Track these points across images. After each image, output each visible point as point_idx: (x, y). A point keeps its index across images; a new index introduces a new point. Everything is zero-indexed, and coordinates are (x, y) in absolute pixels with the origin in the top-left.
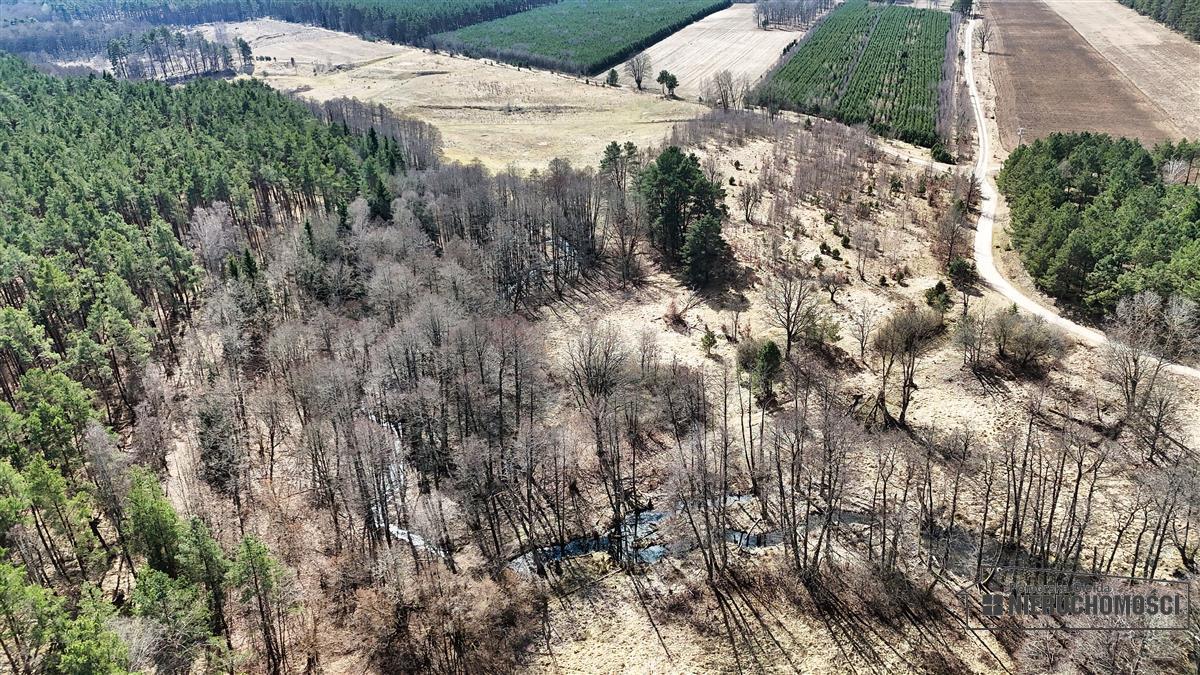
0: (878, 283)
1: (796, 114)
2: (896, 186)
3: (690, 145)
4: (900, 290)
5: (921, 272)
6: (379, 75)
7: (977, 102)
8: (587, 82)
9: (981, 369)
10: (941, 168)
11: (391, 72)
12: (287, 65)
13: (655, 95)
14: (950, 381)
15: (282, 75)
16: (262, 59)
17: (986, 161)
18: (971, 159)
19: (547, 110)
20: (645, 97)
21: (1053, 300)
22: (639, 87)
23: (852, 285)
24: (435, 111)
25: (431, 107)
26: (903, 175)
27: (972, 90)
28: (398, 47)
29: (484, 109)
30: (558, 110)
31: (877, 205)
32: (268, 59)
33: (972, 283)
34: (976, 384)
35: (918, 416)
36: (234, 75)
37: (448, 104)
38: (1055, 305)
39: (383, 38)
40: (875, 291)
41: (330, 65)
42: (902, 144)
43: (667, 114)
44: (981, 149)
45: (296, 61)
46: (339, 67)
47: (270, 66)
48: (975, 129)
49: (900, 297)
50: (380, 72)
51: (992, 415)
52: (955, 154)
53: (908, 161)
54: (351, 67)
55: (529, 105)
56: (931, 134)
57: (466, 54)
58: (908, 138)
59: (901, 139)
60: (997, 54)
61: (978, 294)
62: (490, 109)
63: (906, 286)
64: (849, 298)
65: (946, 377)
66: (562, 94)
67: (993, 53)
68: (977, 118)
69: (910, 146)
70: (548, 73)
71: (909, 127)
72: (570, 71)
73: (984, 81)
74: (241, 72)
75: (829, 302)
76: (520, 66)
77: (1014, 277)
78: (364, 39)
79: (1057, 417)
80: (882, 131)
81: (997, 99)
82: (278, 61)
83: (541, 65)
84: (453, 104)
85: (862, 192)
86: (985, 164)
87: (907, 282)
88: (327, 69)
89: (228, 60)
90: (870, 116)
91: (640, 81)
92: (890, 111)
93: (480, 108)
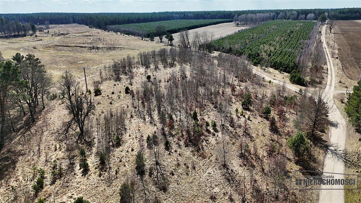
2: (247, 104)
7: (327, 51)
8: (142, 39)
10: (294, 88)
15: (42, 37)
17: (333, 84)
18: (320, 83)
19: (110, 49)
22: (161, 42)
24: (60, 47)
26: (260, 92)
27: (325, 45)
29: (83, 47)
32: (42, 31)
37: (68, 45)
41: (60, 33)
42: (271, 70)
44: (329, 76)
46: (62, 34)
48: (325, 63)
52: (308, 79)
53: (270, 82)
54: (67, 34)
55: (104, 46)
56: (292, 64)
58: (276, 66)
59: (271, 67)
60: (338, 34)
62: (85, 47)
68: (327, 58)
69: (277, 72)
70: (134, 36)
71: (278, 60)
73: (332, 43)
76: (127, 34)
80: (260, 62)
81: (339, 49)
86: (333, 88)
88: (57, 34)
90: (258, 53)
91: (162, 39)
92: (271, 51)
93: (81, 47)
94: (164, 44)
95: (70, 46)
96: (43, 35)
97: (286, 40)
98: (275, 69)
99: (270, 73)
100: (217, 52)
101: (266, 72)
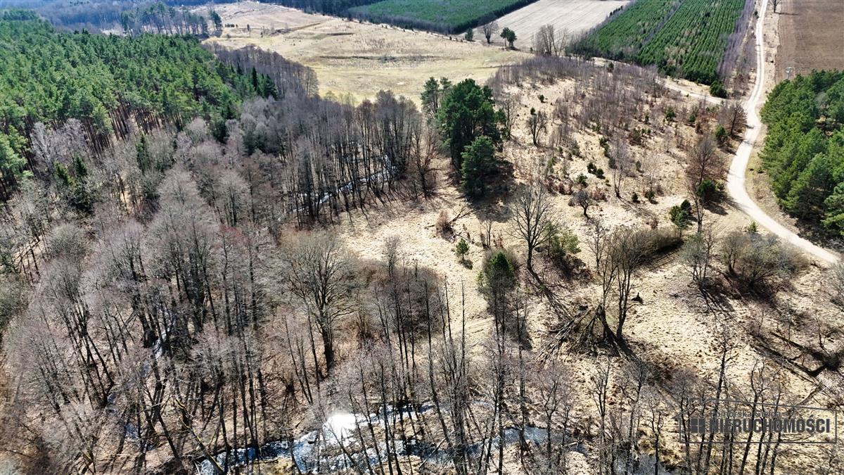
0: (630, 200)
1: (605, 60)
2: (671, 116)
3: (511, 83)
4: (650, 207)
5: (673, 191)
6: (305, 36)
7: (761, 49)
8: (451, 39)
9: (709, 287)
10: (715, 101)
11: (313, 34)
12: (244, 30)
13: (499, 47)
14: (676, 296)
15: (240, 37)
16: (228, 26)
17: (758, 96)
18: (744, 94)
19: (414, 59)
20: (491, 48)
21: (794, 220)
22: (489, 42)
23: (606, 201)
24: (331, 60)
25: (328, 57)
26: (680, 106)
27: (759, 39)
28: (326, 17)
29: (367, 58)
30: (422, 59)
31: (649, 132)
32: (233, 26)
33: (720, 202)
34: (701, 302)
35: (636, 330)
36: (208, 37)
37: (341, 55)
38: (796, 225)
39: (318, 11)
40: (626, 208)
41: (273, 29)
42: (686, 82)
43: (503, 61)
44: (756, 87)
45: (251, 27)
46: (279, 31)
47: (232, 31)
48: (755, 71)
49: (647, 213)
50: (306, 34)
51: (711, 335)
52: (730, 90)
53: (688, 96)
54: (288, 31)
55: (400, 55)
56: (712, 74)
57: (372, 21)
58: (692, 77)
59: (686, 79)
60: (786, 14)
61: (723, 213)
62: (372, 58)
63: (656, 203)
64: (602, 213)
65: (673, 292)
66: (428, 48)
67: (783, 14)
68: (758, 62)
69: (693, 84)
70: (425, 33)
71: (694, 69)
72: (440, 31)
73: (771, 34)
74: (212, 35)
75: (582, 216)
76: (406, 28)
77: (761, 198)
78: (305, 12)
79: (777, 340)
80: (670, 72)
81: (779, 47)
82: (240, 27)
83: (421, 27)
84: (346, 55)
85: (640, 121)
86: (757, 99)
87: (657, 200)
88: (271, 32)
89: (205, 27)
90: (664, 60)
91: (490, 37)
92: (682, 56)
93: (364, 58)
94: (501, 47)
95: (346, 58)
96: (239, 35)
97: (700, 34)
98: (691, 81)
99: (685, 85)
100: (600, 59)
101: (679, 85)
